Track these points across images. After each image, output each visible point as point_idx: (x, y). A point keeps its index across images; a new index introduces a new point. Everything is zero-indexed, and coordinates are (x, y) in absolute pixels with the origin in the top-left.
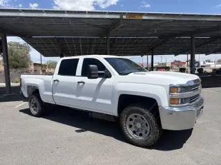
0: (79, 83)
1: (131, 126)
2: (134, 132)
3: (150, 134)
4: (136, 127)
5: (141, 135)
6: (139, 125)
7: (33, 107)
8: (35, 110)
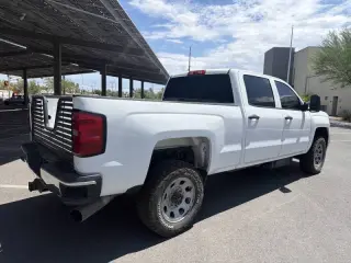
0: (286, 118)
7: (165, 209)
8: (172, 214)
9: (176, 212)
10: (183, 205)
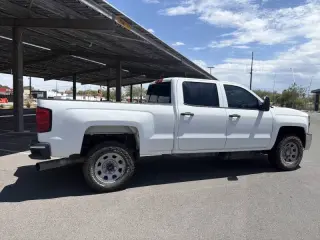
0: (231, 116)
5: (290, 160)
7: (99, 173)
8: (106, 178)
9: (110, 176)
10: (117, 173)
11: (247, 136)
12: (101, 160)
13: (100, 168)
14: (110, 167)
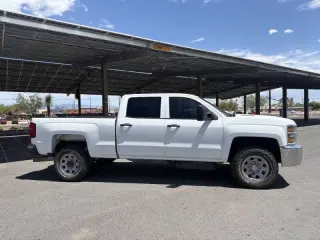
0: (169, 126)
1: (245, 170)
2: (250, 176)
3: (269, 173)
4: (251, 170)
5: (257, 177)
6: (254, 168)
7: (64, 167)
8: (68, 171)
9: (70, 171)
10: (75, 169)
11: (189, 146)
12: (64, 158)
13: (63, 164)
14: (70, 164)
